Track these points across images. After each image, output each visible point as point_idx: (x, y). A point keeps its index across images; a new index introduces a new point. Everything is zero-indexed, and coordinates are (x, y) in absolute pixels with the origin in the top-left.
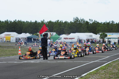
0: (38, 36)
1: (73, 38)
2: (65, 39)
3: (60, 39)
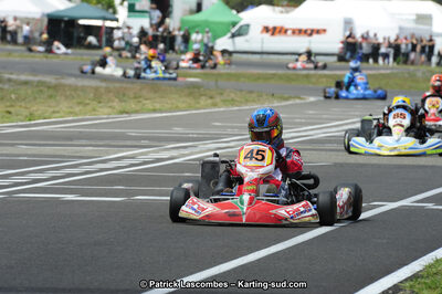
0: (115, 12)
1: (318, 32)
2: (267, 36)
3: (242, 32)
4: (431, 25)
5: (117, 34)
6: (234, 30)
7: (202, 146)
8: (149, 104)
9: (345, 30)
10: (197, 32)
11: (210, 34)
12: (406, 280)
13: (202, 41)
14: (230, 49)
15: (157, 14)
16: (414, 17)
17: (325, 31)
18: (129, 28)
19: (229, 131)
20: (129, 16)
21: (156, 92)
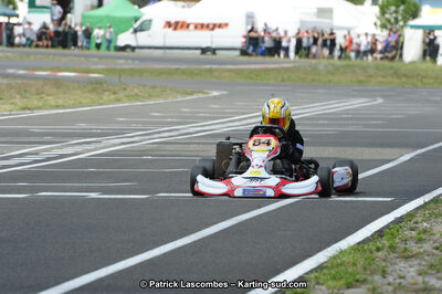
0: (15, 8)
1: (220, 26)
2: (169, 31)
3: (143, 27)
4: (331, 18)
5: (18, 30)
6: (136, 25)
7: (106, 141)
8: (51, 100)
9: (247, 24)
10: (100, 28)
11: (111, 30)
12: (311, 271)
13: (104, 36)
14: (133, 44)
15: (58, 9)
16: (315, 11)
17: (226, 25)
18: (30, 24)
19: (134, 126)
20: (29, 12)
21: (58, 88)
